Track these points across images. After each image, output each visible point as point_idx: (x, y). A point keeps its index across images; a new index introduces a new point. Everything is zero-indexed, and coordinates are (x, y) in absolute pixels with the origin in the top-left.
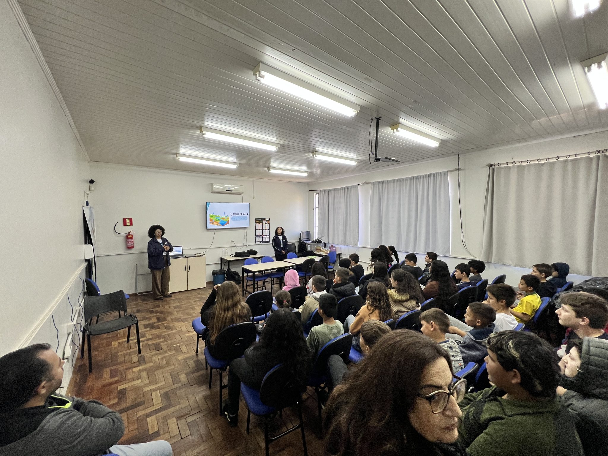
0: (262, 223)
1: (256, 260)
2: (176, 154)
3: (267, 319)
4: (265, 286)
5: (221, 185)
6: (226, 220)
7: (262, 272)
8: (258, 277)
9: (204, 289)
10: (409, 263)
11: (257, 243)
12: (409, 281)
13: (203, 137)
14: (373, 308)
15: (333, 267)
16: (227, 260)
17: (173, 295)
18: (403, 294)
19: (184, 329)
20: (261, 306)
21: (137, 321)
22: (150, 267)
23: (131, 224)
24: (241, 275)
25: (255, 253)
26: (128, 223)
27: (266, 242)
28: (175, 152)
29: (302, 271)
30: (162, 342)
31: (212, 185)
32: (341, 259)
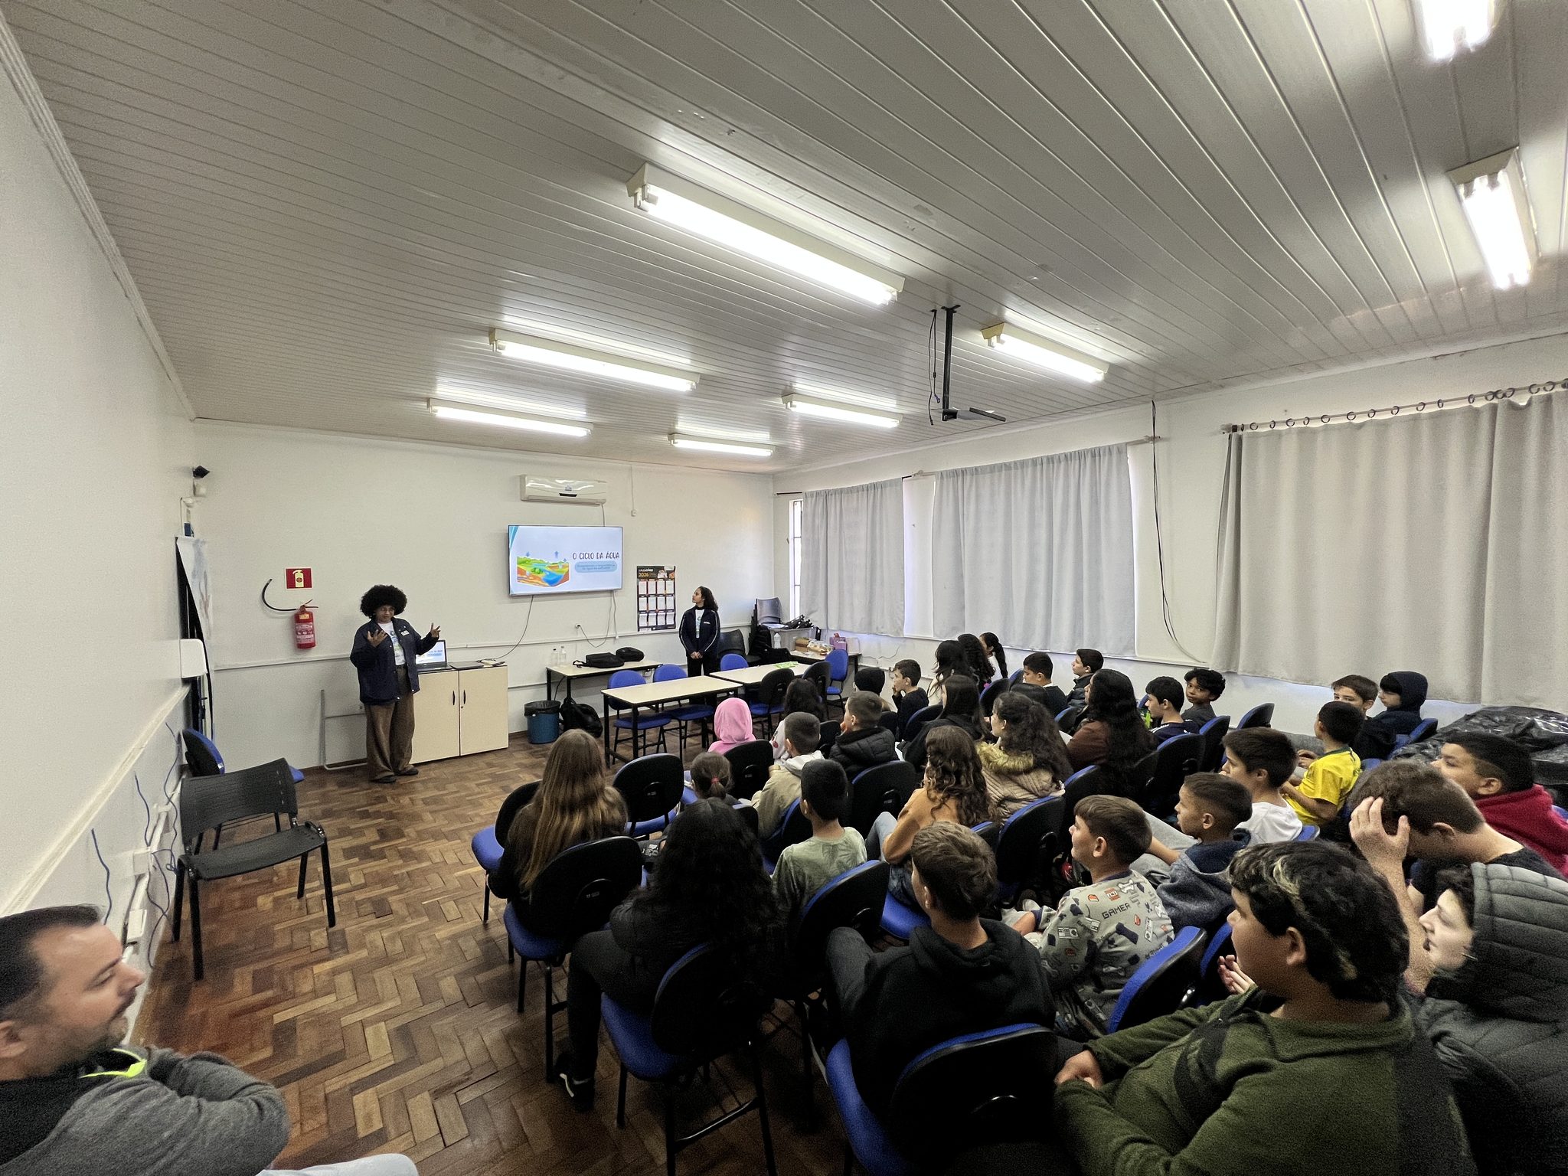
0: (656, 579)
1: (641, 674)
2: (428, 400)
3: (668, 828)
4: (664, 742)
5: (547, 481)
6: (560, 572)
7: (657, 706)
8: (646, 718)
9: (503, 752)
10: (1032, 678)
11: (642, 631)
12: (1038, 725)
13: (499, 355)
14: (941, 795)
15: (839, 690)
16: (564, 676)
17: (420, 770)
18: (1018, 755)
19: (451, 859)
20: (654, 793)
21: (326, 840)
22: (363, 698)
23: (308, 584)
24: (601, 715)
25: (637, 656)
26: (299, 580)
27: (666, 627)
28: (425, 394)
29: (760, 702)
30: (393, 893)
31: (522, 479)
32: (860, 669)
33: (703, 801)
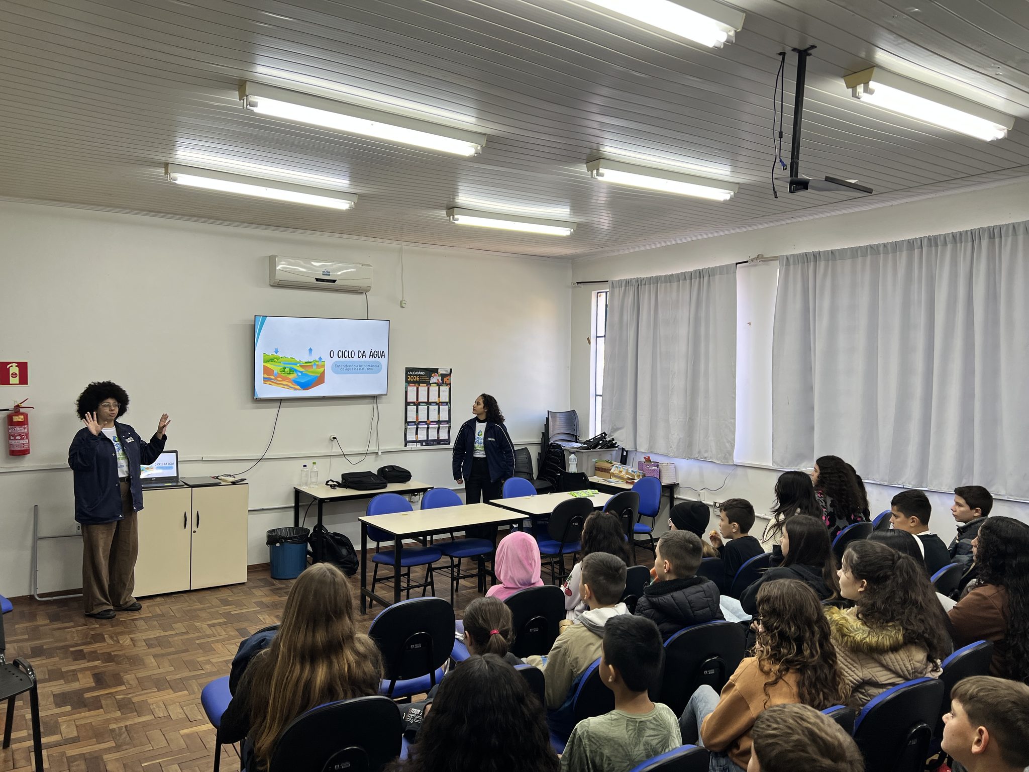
0: (429, 384)
1: (407, 498)
2: (166, 165)
3: (435, 688)
4: (432, 584)
5: (302, 263)
6: (315, 372)
7: (425, 538)
8: (411, 553)
9: (240, 587)
10: (901, 523)
11: (410, 446)
12: (908, 584)
13: (253, 113)
14: (777, 667)
15: (649, 528)
16: (315, 498)
17: (145, 604)
18: (882, 628)
19: (176, 712)
20: (418, 646)
21: (35, 682)
22: (81, 515)
23: (23, 380)
24: (357, 547)
25: (403, 475)
26: (14, 375)
27: (438, 442)
28: (162, 158)
29: (549, 538)
30: (109, 750)
31: (272, 261)
32: (676, 503)
33: (478, 656)
